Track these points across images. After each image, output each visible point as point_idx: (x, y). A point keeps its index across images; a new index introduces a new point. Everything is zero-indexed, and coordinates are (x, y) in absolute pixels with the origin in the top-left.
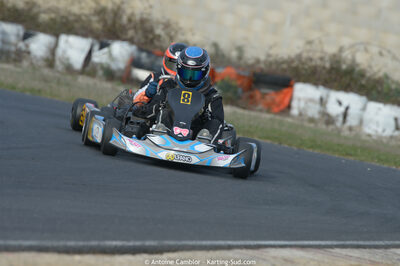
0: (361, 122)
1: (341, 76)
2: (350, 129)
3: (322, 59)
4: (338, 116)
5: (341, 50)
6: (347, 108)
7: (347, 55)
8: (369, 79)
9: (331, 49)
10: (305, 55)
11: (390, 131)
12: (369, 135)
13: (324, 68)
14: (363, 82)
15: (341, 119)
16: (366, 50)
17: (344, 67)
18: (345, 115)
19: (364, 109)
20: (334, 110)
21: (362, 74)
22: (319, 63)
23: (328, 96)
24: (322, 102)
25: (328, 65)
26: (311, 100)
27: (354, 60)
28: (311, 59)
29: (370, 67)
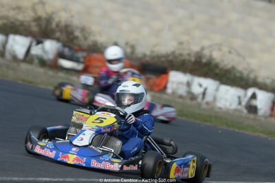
0: (215, 99)
1: (202, 67)
2: (207, 103)
3: (189, 55)
4: (199, 94)
5: (203, 49)
6: (206, 89)
7: (206, 52)
8: (221, 70)
9: (195, 48)
10: (178, 52)
11: (234, 106)
12: (220, 108)
13: (190, 61)
14: (217, 71)
15: (201, 97)
16: (220, 49)
17: (204, 61)
18: (204, 94)
19: (217, 90)
20: (196, 90)
21: (217, 66)
22: (187, 57)
23: (192, 80)
24: (189, 84)
25: (193, 59)
26: (181, 83)
27: (211, 56)
28: (181, 55)
29: (222, 60)
